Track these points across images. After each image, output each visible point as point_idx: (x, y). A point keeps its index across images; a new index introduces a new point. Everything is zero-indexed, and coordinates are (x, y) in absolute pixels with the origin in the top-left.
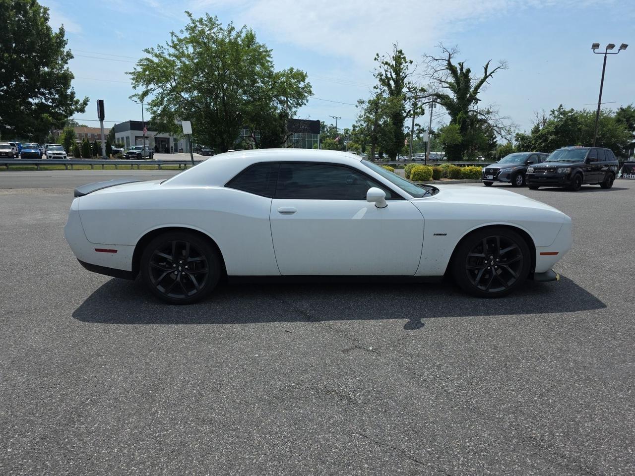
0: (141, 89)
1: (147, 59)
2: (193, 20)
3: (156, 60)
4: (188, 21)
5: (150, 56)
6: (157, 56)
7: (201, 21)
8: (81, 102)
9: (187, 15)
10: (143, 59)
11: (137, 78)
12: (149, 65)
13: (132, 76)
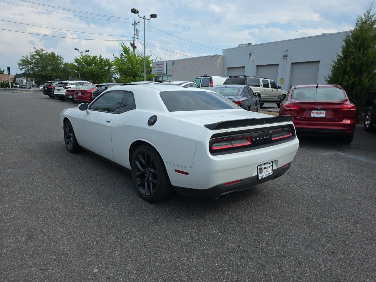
0: (21, 68)
1: (23, 59)
2: (36, 50)
3: (26, 59)
4: (35, 50)
5: (24, 58)
6: (26, 58)
7: (38, 50)
8: (2, 71)
9: (35, 48)
10: (22, 59)
11: (20, 65)
12: (24, 61)
13: (18, 64)
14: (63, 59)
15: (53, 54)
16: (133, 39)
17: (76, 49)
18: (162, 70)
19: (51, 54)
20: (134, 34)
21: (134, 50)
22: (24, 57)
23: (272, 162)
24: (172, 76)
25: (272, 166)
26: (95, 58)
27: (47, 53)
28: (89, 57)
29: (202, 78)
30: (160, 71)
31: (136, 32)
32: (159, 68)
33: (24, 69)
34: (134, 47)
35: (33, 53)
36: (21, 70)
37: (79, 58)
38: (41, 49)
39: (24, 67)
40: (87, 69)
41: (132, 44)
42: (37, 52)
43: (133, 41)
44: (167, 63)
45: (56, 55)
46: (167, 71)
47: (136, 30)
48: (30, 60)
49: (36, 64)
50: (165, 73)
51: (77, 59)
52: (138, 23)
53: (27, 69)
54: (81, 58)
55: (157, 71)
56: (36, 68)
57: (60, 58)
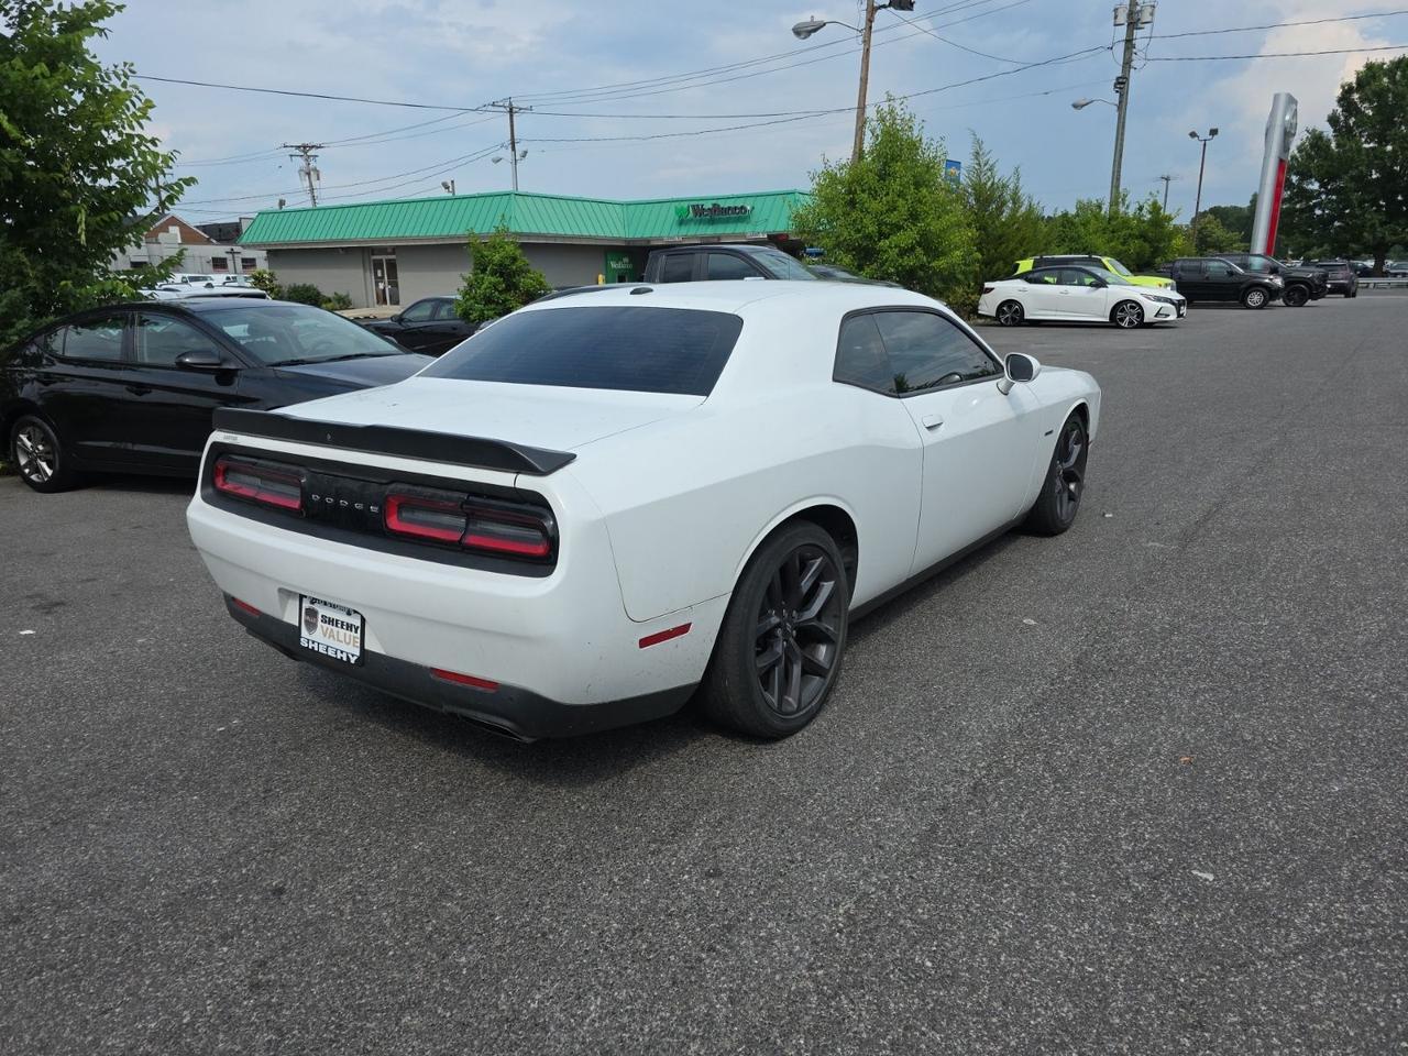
25: (359, 632)
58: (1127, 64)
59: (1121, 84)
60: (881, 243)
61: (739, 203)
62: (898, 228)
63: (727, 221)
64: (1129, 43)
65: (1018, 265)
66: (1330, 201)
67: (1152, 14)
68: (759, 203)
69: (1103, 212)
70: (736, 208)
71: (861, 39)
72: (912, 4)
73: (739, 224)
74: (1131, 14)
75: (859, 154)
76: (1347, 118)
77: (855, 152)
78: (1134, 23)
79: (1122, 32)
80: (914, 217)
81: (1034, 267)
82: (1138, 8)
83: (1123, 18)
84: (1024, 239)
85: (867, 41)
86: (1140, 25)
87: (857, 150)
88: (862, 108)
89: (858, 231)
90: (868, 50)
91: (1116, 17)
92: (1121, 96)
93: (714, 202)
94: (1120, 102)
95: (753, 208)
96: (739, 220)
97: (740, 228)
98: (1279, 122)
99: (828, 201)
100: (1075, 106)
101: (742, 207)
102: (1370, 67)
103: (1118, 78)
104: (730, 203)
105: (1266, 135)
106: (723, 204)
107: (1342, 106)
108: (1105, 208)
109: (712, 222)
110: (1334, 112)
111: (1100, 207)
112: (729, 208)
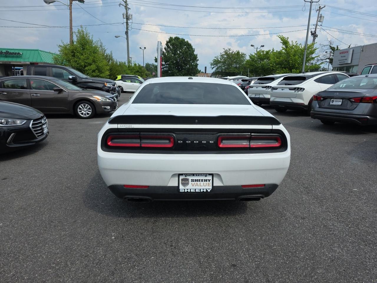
0: (213, 66)
6: (217, 58)
7: (226, 50)
9: (224, 49)
10: (214, 59)
11: (212, 64)
12: (215, 61)
13: (211, 64)
14: (246, 56)
15: (238, 52)
16: (315, 27)
17: (252, 46)
18: (346, 60)
19: (236, 53)
20: (317, 21)
21: (314, 40)
22: (215, 57)
23: (212, 175)
24: (358, 65)
25: (211, 181)
26: (267, 52)
27: (233, 51)
28: (263, 52)
29: (373, 66)
30: (343, 60)
31: (319, 18)
32: (343, 57)
33: (215, 68)
34: (315, 36)
35: (222, 53)
36: (213, 68)
37: (254, 54)
38: (229, 49)
39: (215, 66)
40: (259, 64)
41: (313, 32)
42: (225, 52)
43: (315, 29)
44: (353, 50)
45: (241, 53)
46: (353, 60)
47: (320, 16)
48: (219, 59)
49: (224, 63)
50: (349, 62)
51: (252, 55)
52: (323, 8)
53: (216, 67)
54: (255, 54)
55: (339, 60)
56: (223, 67)
57: (243, 55)
58: (127, 28)
59: (127, 33)
60: (86, 68)
61: (17, 52)
62: (90, 64)
63: (13, 57)
64: (127, 23)
65: (117, 77)
66: (167, 66)
67: (132, 17)
68: (25, 52)
69: (126, 65)
70: (16, 53)
71: (68, 8)
72: (84, 2)
73: (18, 58)
74: (127, 16)
75: (72, 42)
76: (168, 49)
77: (70, 41)
78: (128, 19)
79: (125, 20)
80: (94, 61)
81: (122, 78)
82: (128, 15)
83: (125, 17)
84: (117, 70)
85: (71, 9)
86: (129, 19)
87: (71, 40)
88: (71, 28)
89: (78, 64)
90: (71, 12)
91: (123, 16)
92: (127, 36)
93: (6, 50)
94: (127, 38)
95: (23, 54)
96: (17, 57)
97: (18, 60)
98: (159, 48)
99: (66, 54)
100: (116, 37)
101: (18, 53)
102: (171, 38)
103: (126, 32)
104: (12, 51)
105: (157, 50)
106: (10, 51)
107: (167, 46)
108: (127, 64)
109: (6, 57)
110: (165, 47)
111: (125, 63)
112: (13, 53)
